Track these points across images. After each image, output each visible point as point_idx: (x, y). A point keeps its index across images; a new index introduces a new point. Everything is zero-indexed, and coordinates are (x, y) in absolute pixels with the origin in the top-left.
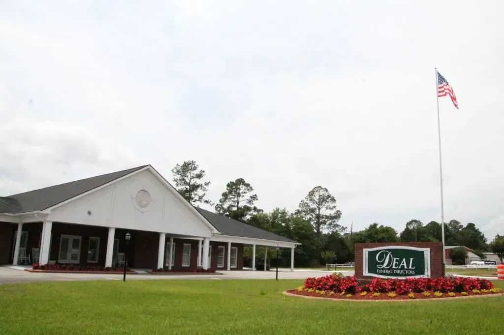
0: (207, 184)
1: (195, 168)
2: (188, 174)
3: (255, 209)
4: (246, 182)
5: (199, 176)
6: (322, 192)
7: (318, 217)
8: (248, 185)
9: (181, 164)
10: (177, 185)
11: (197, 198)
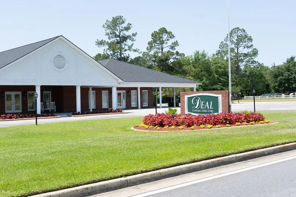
0: (134, 35)
1: (123, 22)
2: (118, 28)
3: (177, 53)
4: (168, 30)
5: (127, 29)
6: (240, 33)
7: (237, 55)
8: (170, 33)
9: (110, 20)
10: (109, 38)
11: (127, 48)
